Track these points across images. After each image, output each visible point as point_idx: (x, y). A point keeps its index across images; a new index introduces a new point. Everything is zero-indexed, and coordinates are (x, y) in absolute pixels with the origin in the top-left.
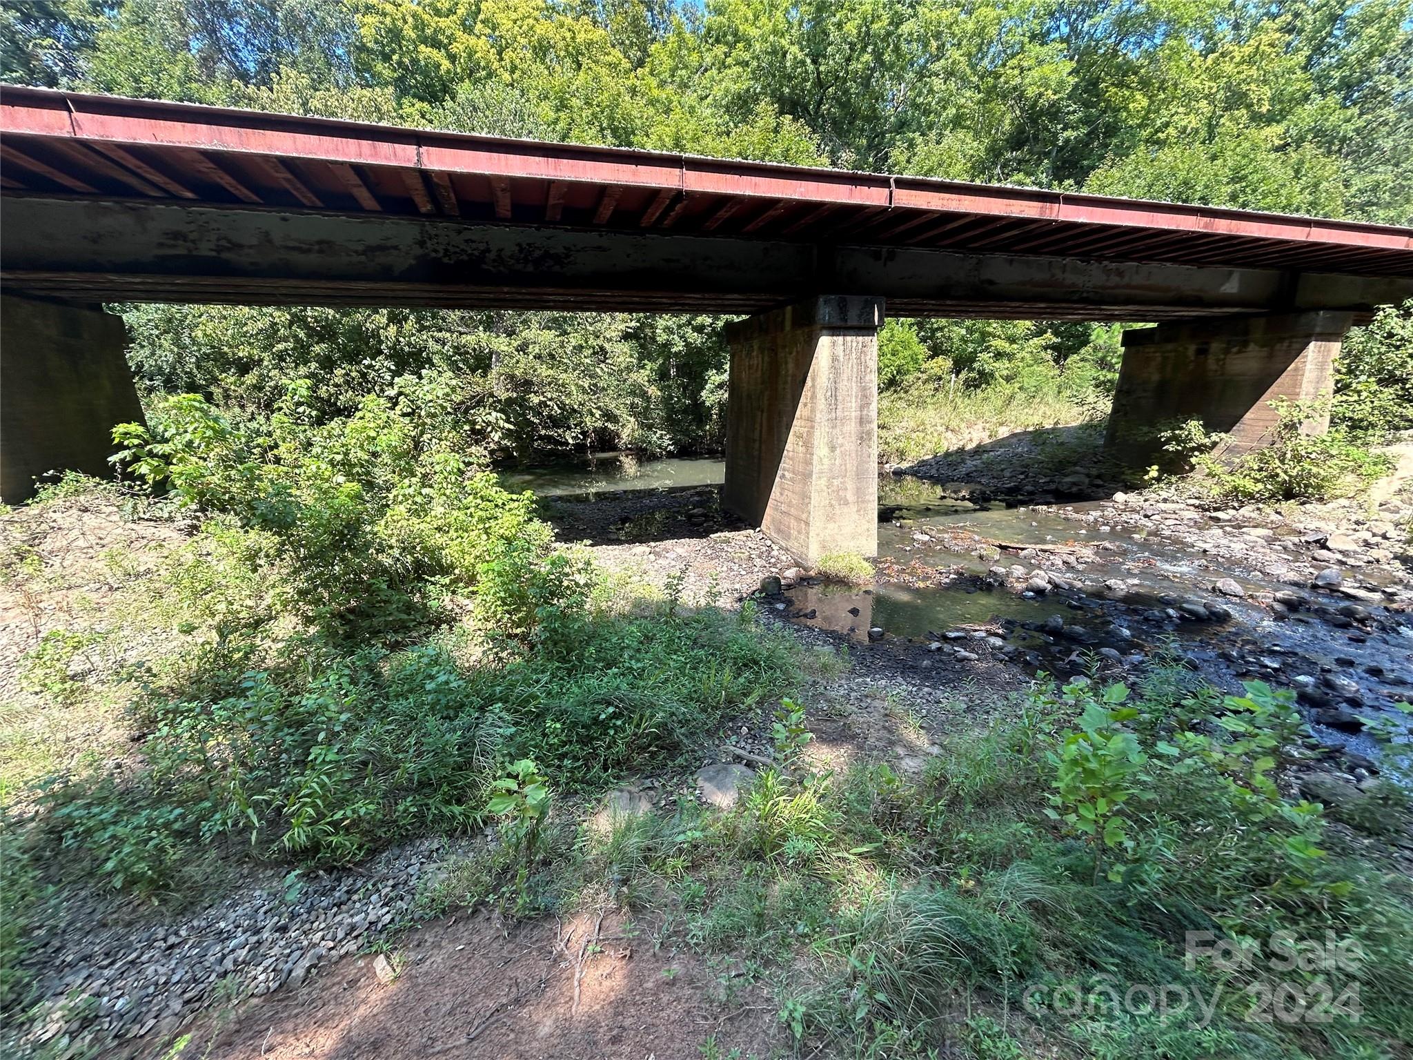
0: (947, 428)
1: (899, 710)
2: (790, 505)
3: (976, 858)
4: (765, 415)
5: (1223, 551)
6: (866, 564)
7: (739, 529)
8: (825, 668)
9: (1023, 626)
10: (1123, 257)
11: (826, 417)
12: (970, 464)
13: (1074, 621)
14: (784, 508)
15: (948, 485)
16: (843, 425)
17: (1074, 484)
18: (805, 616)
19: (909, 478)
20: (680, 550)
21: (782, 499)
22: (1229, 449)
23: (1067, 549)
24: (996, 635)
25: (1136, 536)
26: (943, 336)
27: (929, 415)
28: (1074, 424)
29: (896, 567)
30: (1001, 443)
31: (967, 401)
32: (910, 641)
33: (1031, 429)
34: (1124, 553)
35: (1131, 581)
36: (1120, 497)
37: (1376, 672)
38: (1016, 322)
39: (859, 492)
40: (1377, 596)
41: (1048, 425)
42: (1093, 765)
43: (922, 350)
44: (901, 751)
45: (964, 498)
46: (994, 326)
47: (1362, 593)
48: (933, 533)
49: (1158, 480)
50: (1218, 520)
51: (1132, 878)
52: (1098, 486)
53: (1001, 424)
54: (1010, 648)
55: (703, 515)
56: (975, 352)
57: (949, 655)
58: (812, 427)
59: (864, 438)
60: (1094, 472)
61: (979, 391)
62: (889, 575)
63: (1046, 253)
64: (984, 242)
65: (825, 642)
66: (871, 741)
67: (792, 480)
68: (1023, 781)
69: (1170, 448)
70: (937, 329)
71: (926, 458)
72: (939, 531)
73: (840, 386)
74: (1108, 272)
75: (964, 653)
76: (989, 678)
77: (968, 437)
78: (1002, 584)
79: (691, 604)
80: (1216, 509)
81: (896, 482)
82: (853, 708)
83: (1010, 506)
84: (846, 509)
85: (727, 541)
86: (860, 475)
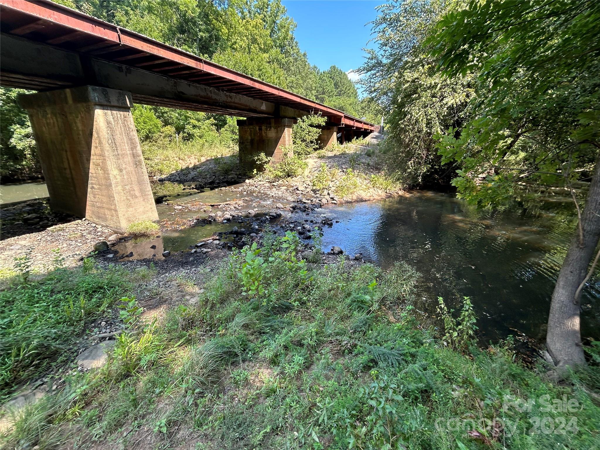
0: (179, 158)
1: (183, 281)
2: (102, 202)
3: (224, 322)
4: (69, 153)
5: (277, 195)
6: (154, 224)
7: (69, 221)
8: (144, 277)
9: (225, 234)
10: (230, 91)
11: (112, 154)
12: (193, 174)
13: (241, 227)
14: (98, 204)
15: (185, 183)
16: (123, 158)
17: (232, 178)
18: (127, 256)
19: (167, 182)
20: (23, 243)
21: (96, 200)
22: (273, 163)
23: (234, 202)
24: (216, 239)
25: (254, 194)
26: (168, 116)
27: (170, 153)
28: (228, 155)
29: (169, 223)
30: (203, 164)
31: (185, 147)
32: (182, 252)
33: (213, 158)
34: (252, 201)
35: (256, 209)
36: (247, 181)
37: (312, 222)
38: (198, 112)
39: (142, 191)
40: (309, 201)
41: (219, 156)
42: (252, 272)
43: (159, 122)
44: (188, 297)
45: (193, 188)
46: (190, 113)
47: (306, 201)
48: (183, 205)
49: (257, 174)
50: (274, 185)
51: (269, 301)
52: (240, 178)
53: (202, 156)
54: (222, 243)
55: (36, 218)
56: (184, 124)
57: (200, 252)
58: (105, 160)
59: (137, 164)
60: (238, 173)
61: (189, 142)
62: (167, 227)
63: (203, 84)
64: (175, 74)
65: (141, 265)
66: (174, 299)
67: (99, 189)
68: (234, 288)
69: (258, 163)
70: (164, 113)
71: (173, 172)
72: (185, 204)
73: (116, 137)
74: (226, 96)
75: (205, 250)
76: (217, 256)
77: (189, 162)
78: (214, 220)
79: (43, 271)
80: (273, 182)
81: (161, 185)
82: (162, 289)
83: (212, 189)
84: (137, 200)
85: (63, 230)
86: (140, 182)
